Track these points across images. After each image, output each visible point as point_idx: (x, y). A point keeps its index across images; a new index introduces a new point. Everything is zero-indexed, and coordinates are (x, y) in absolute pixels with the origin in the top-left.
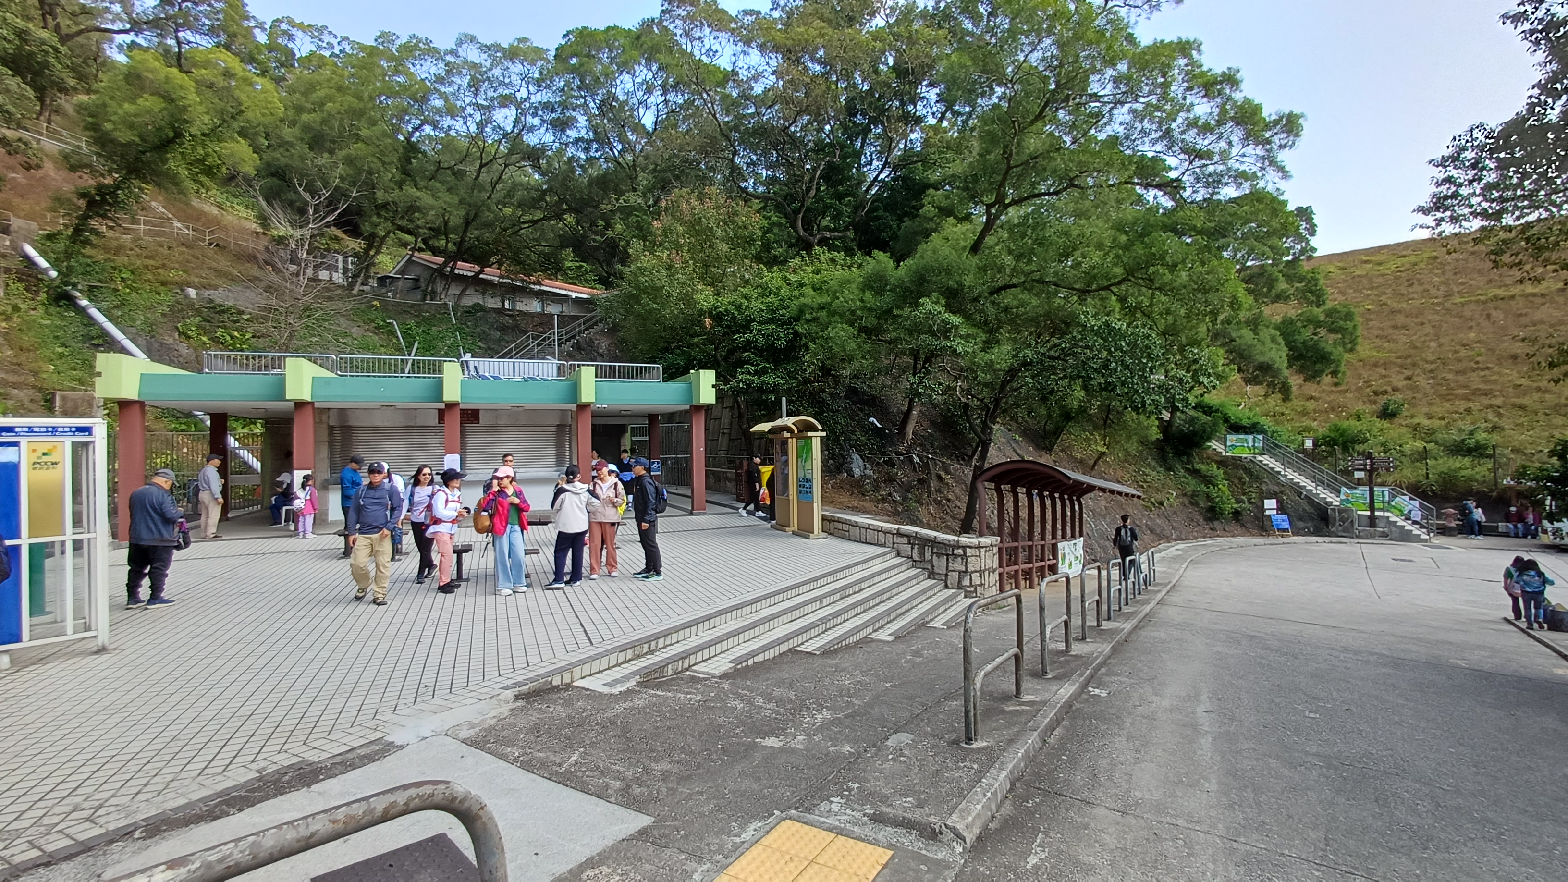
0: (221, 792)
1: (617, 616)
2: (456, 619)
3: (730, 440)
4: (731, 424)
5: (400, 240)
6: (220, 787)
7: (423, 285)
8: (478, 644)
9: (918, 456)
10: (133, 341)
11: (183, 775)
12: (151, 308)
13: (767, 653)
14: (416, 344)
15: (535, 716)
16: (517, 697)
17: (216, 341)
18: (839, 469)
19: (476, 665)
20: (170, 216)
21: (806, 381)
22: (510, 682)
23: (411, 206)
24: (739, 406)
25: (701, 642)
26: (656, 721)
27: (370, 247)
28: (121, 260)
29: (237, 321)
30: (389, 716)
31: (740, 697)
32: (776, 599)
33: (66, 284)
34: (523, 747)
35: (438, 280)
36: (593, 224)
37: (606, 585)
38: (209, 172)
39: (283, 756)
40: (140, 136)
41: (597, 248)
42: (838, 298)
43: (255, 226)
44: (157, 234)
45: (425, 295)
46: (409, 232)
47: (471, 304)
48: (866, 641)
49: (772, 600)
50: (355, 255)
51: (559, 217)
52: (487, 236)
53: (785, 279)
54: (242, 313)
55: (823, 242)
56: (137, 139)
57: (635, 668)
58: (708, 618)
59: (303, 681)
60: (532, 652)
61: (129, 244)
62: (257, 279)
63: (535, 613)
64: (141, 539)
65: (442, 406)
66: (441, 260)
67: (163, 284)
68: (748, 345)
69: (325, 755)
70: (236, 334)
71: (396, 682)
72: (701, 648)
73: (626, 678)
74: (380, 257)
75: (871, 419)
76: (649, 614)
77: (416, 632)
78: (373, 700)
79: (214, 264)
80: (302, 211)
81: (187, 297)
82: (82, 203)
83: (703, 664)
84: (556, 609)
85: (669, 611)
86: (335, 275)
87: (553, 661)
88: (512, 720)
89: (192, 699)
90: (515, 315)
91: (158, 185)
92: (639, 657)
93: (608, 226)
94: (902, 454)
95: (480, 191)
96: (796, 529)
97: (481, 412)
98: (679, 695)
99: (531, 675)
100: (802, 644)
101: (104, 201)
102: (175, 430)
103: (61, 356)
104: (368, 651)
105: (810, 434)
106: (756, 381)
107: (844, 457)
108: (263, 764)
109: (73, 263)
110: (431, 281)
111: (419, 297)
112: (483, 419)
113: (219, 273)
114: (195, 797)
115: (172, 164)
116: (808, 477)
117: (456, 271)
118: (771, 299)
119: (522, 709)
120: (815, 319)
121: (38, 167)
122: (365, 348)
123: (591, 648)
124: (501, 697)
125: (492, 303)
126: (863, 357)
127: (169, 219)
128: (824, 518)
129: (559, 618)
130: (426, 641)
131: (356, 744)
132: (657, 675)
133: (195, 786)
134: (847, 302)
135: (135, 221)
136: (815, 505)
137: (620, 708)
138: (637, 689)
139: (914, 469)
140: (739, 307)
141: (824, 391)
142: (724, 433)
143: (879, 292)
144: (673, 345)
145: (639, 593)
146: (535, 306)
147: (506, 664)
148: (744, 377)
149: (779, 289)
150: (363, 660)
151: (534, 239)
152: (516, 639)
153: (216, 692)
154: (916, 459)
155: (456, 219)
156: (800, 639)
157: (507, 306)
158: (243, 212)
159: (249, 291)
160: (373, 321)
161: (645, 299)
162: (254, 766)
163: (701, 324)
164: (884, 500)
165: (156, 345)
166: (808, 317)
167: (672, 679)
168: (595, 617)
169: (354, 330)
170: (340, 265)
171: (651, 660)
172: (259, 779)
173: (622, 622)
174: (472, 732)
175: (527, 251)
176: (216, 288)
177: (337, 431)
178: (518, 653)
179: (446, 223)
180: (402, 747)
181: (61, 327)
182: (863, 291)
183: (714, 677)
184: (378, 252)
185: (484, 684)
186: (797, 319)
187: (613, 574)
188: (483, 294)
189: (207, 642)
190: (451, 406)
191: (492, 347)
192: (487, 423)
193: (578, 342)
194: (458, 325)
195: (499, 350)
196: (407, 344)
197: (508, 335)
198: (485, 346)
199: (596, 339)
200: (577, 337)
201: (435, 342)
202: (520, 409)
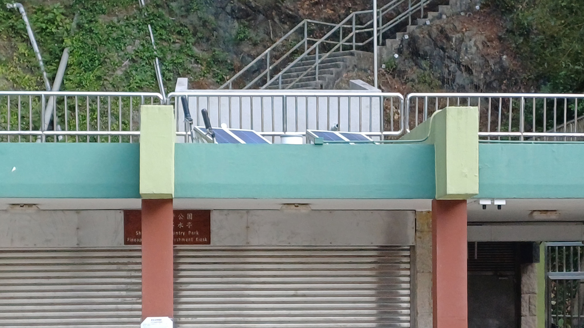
14: (65, 55)
65: (136, 204)
97: (214, 218)
112: (220, 233)
190: (156, 204)
191: (222, 56)
192: (228, 243)
193: (413, 39)
194: (151, 10)
195: (237, 63)
196: (48, 57)
197: (255, 28)
198: (207, 55)
199: (455, 29)
200: (411, 28)
201: (103, 49)
202: (303, 210)
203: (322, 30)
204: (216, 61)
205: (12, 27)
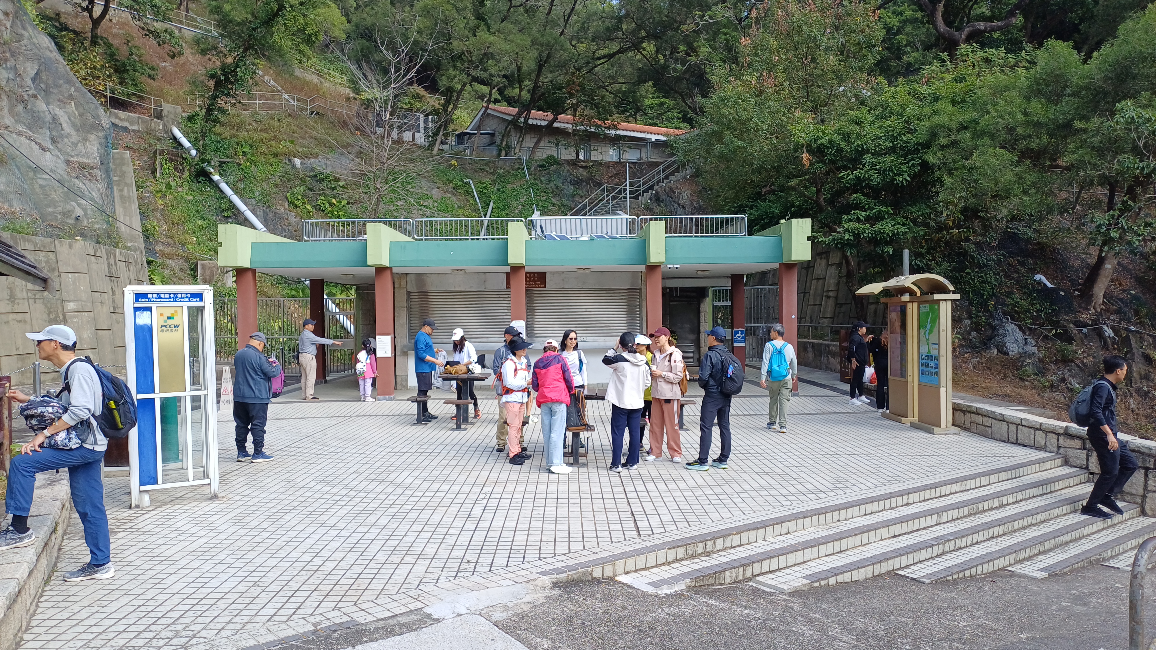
0: (283, 639)
1: (673, 507)
2: (507, 495)
3: (836, 304)
4: (838, 284)
5: (476, 92)
6: (282, 635)
7: (498, 140)
8: (524, 523)
9: (1113, 328)
10: (253, 211)
11: (257, 619)
12: (266, 179)
13: (855, 573)
14: (491, 204)
15: (570, 608)
16: (555, 585)
17: (319, 209)
18: (986, 343)
19: (519, 545)
20: (279, 88)
21: (941, 228)
22: (548, 568)
23: (485, 54)
24: (848, 263)
25: (769, 548)
26: (702, 634)
27: (448, 102)
28: (243, 135)
29: (333, 189)
30: (430, 588)
31: (809, 621)
32: (875, 506)
33: (203, 161)
34: (553, 640)
35: (513, 133)
36: (674, 50)
37: (666, 470)
38: (309, 41)
39: (336, 613)
40: (253, 14)
41: (678, 79)
42: (988, 112)
43: (348, 92)
44: (270, 107)
45: (500, 151)
46: (483, 82)
47: (545, 156)
48: (1003, 573)
49: (869, 508)
50: (435, 112)
51: (636, 46)
52: (562, 79)
53: (914, 94)
54: (337, 180)
55: (974, 37)
56: (249, 17)
57: (686, 570)
58: (780, 521)
59: (365, 543)
60: (576, 536)
61: (248, 120)
62: (349, 144)
63: (586, 496)
64: (244, 397)
65: (508, 269)
66: (514, 110)
67: (275, 155)
68: (857, 186)
69: (370, 618)
70: (334, 201)
71: (443, 554)
72: (769, 556)
73: (675, 580)
74: (457, 113)
75: (1038, 277)
76: (710, 509)
77: (468, 504)
78: (419, 569)
79: (314, 133)
80: (386, 71)
81: (294, 166)
82: (212, 83)
83: (770, 576)
84: (608, 493)
85: (733, 508)
86: (417, 135)
87: (596, 550)
88: (546, 609)
89: (274, 549)
90: (590, 166)
91: (269, 59)
92: (692, 557)
93: (692, 50)
94: (1086, 325)
95: (552, 28)
96: (916, 420)
97: (547, 275)
98: (735, 608)
99: (571, 562)
100: (907, 566)
101: (227, 79)
102: (287, 296)
103: (201, 228)
104: (423, 518)
105: (936, 297)
106: (867, 230)
107: (993, 328)
108: (319, 618)
109: (207, 141)
110: (506, 134)
111: (495, 153)
112: (551, 283)
113: (320, 142)
114: (262, 640)
115: (276, 37)
116: (934, 353)
117: (530, 122)
118: (893, 122)
119: (558, 598)
120: (954, 144)
121: (180, 54)
122: (445, 210)
123: (638, 540)
124: (539, 582)
125: (566, 154)
126: (1025, 192)
127: (278, 91)
128: (956, 408)
129: (609, 503)
130: (476, 513)
131: (398, 611)
132: (712, 581)
133: (265, 631)
134: (1001, 117)
135: (251, 97)
136: (943, 391)
137: (663, 612)
138: (686, 593)
139: (1106, 347)
140: (846, 137)
141: (967, 240)
142: (828, 297)
143: (1054, 98)
144: (764, 190)
145: (702, 483)
146: (611, 154)
147: (548, 546)
148: (852, 225)
149: (904, 107)
150: (417, 528)
151: (610, 77)
152: (563, 522)
153: (293, 545)
154: (1109, 332)
155: (529, 64)
156: (904, 561)
157: (581, 157)
158: (339, 78)
159: (343, 157)
160: (451, 182)
161: (728, 135)
162: (312, 619)
163: (797, 160)
164: (1052, 387)
165: (271, 215)
166: (943, 141)
167: (730, 589)
168: (648, 506)
169: (435, 192)
170: (422, 125)
171: (706, 563)
172: (314, 633)
173: (677, 515)
174: (505, 615)
175: (603, 92)
176: (316, 156)
177: (415, 297)
178: (562, 538)
179: (519, 68)
180: (438, 621)
181: (200, 202)
182: (1028, 98)
183: (782, 593)
184: (455, 107)
185: (523, 566)
186: (926, 146)
187: (677, 459)
188: (557, 145)
189: (293, 498)
190: (516, 269)
191: (566, 203)
192: (554, 287)
193: (657, 193)
194: (532, 181)
195: (573, 206)
196: (483, 205)
197: (582, 189)
198: (558, 203)
199: (677, 188)
200: (656, 187)
201: (509, 201)
202: (587, 271)
203: (614, 189)
204: (563, 205)
205: (467, 191)
